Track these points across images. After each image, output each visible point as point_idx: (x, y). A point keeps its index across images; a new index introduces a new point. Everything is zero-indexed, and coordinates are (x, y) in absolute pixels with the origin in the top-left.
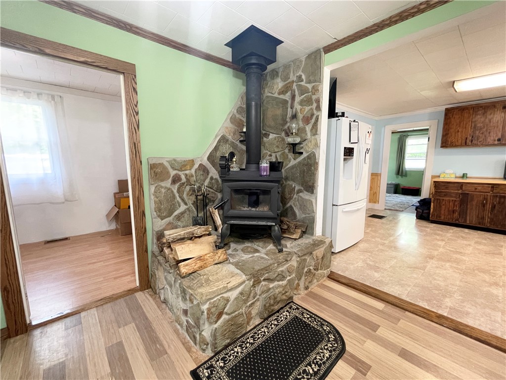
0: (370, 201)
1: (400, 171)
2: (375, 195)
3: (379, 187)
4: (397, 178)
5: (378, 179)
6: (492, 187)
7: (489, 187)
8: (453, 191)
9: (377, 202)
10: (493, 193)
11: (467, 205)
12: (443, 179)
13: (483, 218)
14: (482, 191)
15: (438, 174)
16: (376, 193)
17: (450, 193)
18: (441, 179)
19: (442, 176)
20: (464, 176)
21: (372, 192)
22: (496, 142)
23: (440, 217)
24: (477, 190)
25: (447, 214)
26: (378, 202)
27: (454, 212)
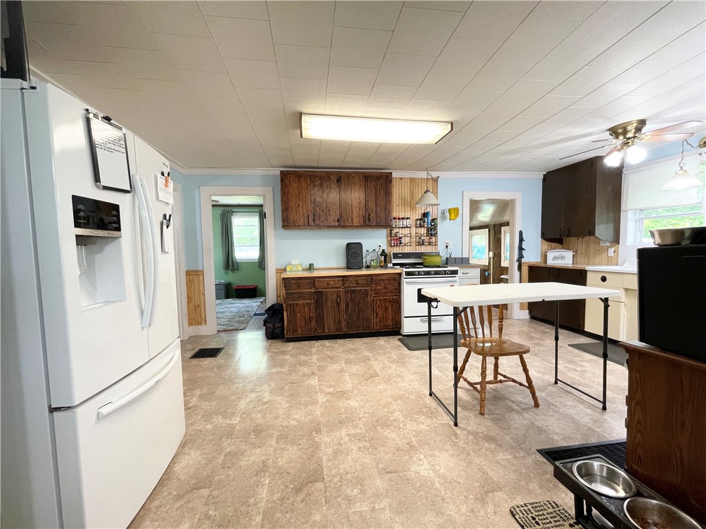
0: (190, 324)
1: (229, 263)
2: (198, 310)
3: (204, 294)
4: (227, 273)
5: (199, 281)
6: (343, 280)
7: (340, 280)
8: (305, 291)
9: (203, 322)
10: (345, 288)
11: (323, 308)
12: (290, 273)
13: (340, 322)
14: (335, 286)
15: (283, 267)
16: (198, 306)
17: (304, 293)
18: (288, 275)
19: (288, 269)
20: (311, 267)
21: (192, 305)
22: (337, 224)
23: (296, 331)
24: (330, 286)
25: (303, 324)
26: (205, 321)
27: (310, 320)
